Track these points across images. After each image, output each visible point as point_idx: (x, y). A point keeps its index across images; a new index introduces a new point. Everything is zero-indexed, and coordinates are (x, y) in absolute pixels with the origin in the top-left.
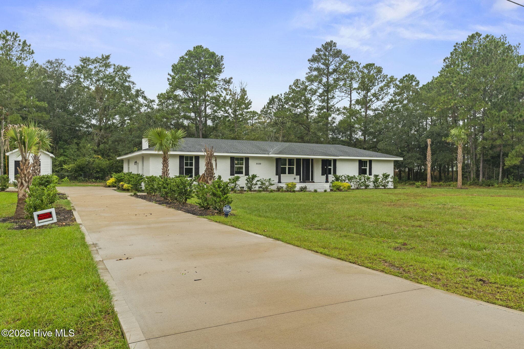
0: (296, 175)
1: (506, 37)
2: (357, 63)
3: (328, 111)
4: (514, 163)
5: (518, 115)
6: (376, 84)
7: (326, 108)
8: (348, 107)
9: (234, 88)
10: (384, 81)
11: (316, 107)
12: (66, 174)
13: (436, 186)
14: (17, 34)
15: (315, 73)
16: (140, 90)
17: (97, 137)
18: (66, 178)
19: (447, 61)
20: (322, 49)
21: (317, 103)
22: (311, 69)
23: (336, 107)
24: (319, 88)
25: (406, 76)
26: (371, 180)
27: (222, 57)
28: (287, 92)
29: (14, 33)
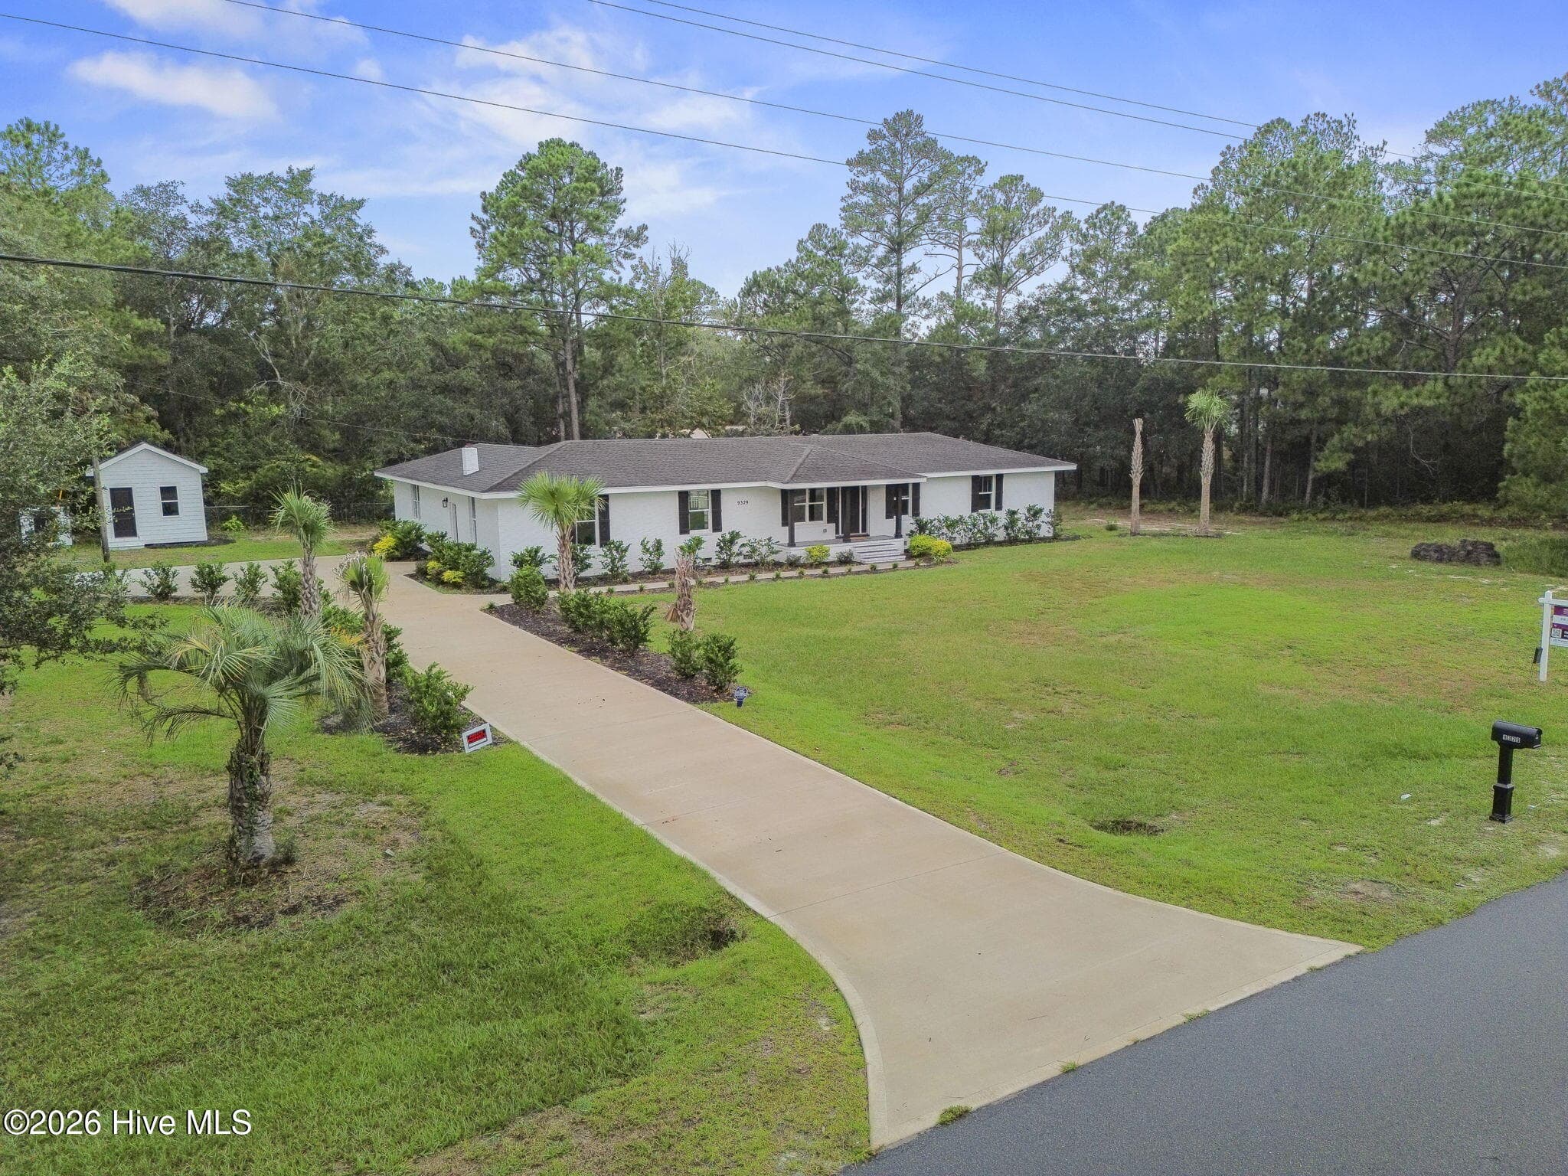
0: (829, 522)
1: (1355, 121)
2: (979, 162)
3: (899, 305)
4: (1333, 468)
5: (1354, 348)
6: (1027, 233)
7: (894, 296)
8: (952, 292)
9: (656, 259)
10: (1046, 222)
11: (869, 295)
12: (232, 507)
13: (1161, 512)
14: (57, 127)
15: (864, 199)
16: (400, 266)
17: (297, 403)
18: (234, 518)
19: (1200, 192)
20: (885, 132)
21: (869, 282)
22: (854, 186)
23: (921, 298)
24: (876, 244)
25: (1105, 207)
26: (1000, 524)
27: (619, 170)
28: (794, 261)
29: (47, 127)
